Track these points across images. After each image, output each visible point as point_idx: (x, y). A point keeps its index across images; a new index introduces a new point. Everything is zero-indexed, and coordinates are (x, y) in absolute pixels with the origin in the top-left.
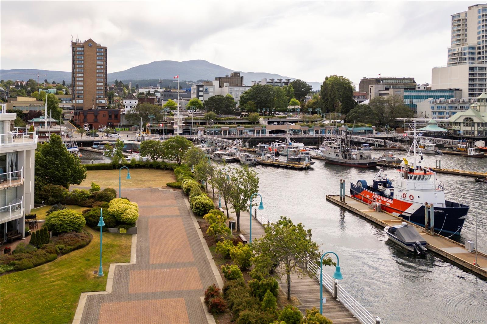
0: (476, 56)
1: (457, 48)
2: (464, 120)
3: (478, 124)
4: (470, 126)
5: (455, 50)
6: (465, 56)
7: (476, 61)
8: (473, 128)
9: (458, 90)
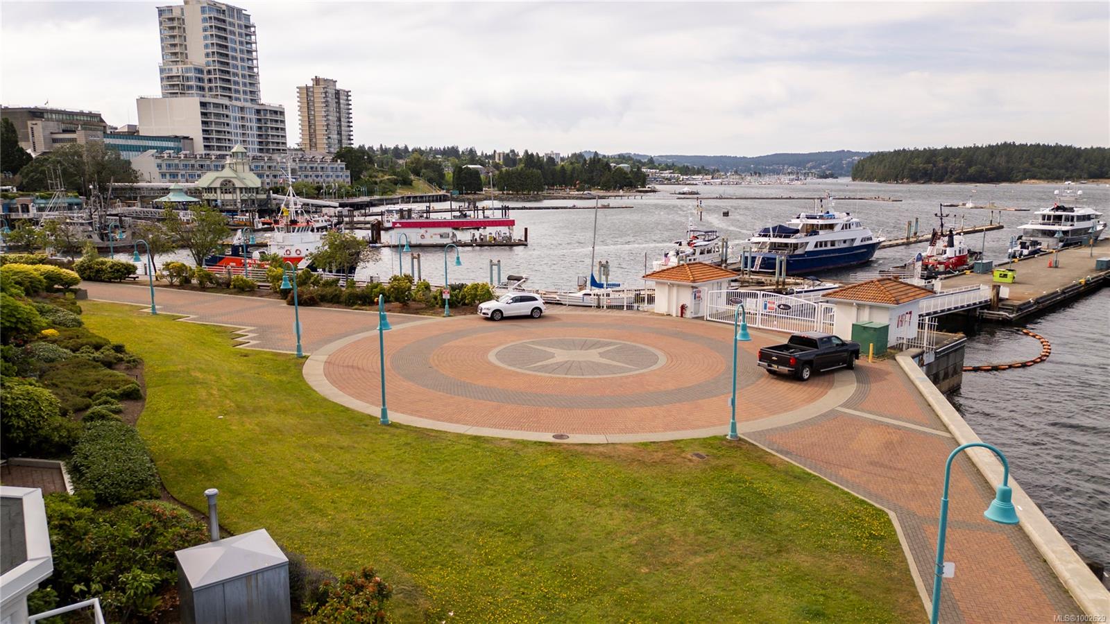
0: (207, 85)
1: (174, 68)
2: (222, 184)
3: (241, 189)
4: (230, 193)
5: (171, 69)
6: (189, 83)
7: (207, 93)
8: (235, 195)
9: (187, 138)
